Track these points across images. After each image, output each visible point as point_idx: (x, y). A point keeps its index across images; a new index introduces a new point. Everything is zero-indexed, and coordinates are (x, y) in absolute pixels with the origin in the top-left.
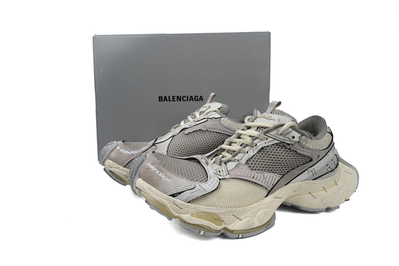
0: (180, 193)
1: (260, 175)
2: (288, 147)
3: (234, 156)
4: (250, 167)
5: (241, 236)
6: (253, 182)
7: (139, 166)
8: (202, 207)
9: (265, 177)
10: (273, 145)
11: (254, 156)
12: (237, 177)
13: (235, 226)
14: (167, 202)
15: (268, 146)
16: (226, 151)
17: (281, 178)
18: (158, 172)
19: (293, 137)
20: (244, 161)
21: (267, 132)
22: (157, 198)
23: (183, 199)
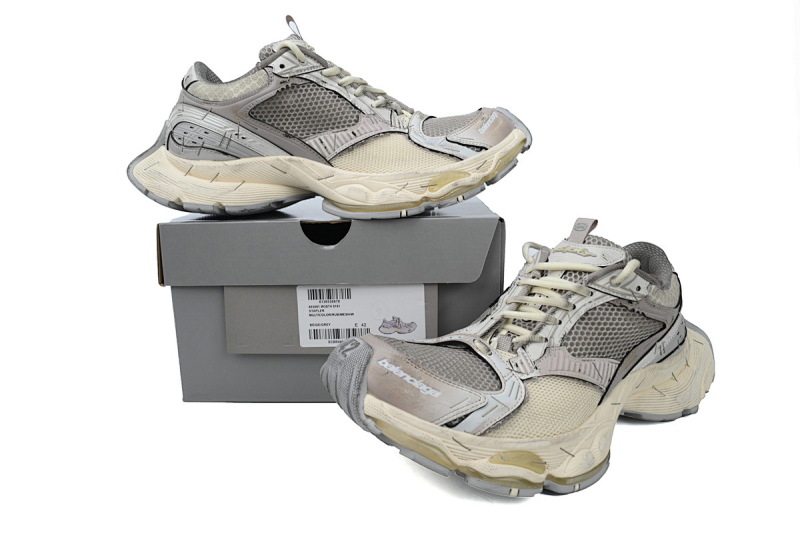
0: (461, 419)
1: (588, 364)
2: (630, 307)
3: (537, 332)
4: (569, 350)
5: (577, 487)
6: (579, 380)
7: (365, 368)
8: (507, 440)
9: (597, 366)
10: (603, 305)
11: (573, 328)
12: (552, 373)
13: (568, 469)
14: (440, 439)
15: (595, 308)
16: (512, 321)
17: (620, 365)
18: (408, 378)
19: (639, 289)
20: (557, 341)
21: (592, 281)
22: (419, 434)
23: (471, 429)
